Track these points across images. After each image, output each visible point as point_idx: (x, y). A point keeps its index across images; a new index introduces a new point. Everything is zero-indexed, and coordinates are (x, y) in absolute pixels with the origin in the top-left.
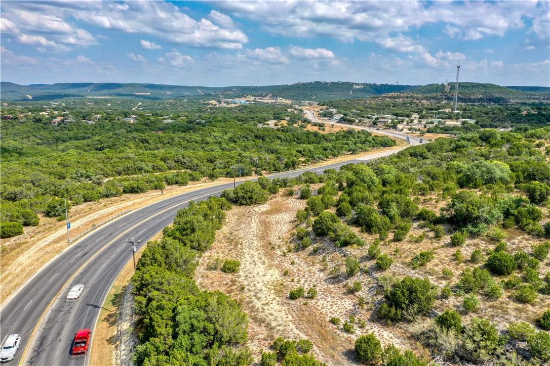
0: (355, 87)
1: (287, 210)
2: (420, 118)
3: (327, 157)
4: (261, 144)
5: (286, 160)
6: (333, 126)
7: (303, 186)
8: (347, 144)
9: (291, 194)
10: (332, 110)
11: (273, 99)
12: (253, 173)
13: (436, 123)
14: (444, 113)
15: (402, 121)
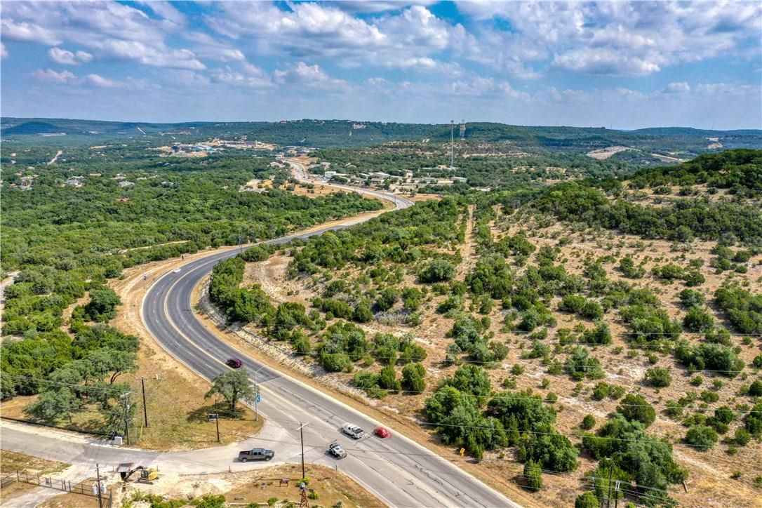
0: (356, 127)
1: (282, 263)
2: (414, 177)
3: (314, 224)
4: (246, 212)
5: (276, 228)
6: (322, 187)
7: (292, 248)
8: (334, 209)
9: (284, 253)
10: (323, 163)
11: (251, 144)
12: (249, 241)
13: (428, 182)
14: (438, 171)
15: (395, 181)
